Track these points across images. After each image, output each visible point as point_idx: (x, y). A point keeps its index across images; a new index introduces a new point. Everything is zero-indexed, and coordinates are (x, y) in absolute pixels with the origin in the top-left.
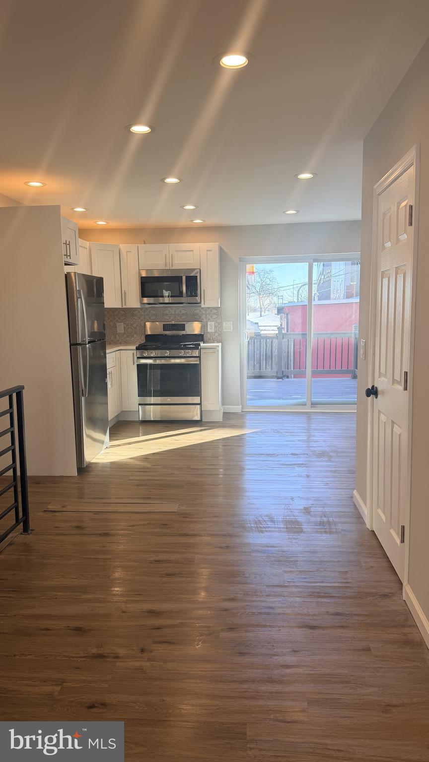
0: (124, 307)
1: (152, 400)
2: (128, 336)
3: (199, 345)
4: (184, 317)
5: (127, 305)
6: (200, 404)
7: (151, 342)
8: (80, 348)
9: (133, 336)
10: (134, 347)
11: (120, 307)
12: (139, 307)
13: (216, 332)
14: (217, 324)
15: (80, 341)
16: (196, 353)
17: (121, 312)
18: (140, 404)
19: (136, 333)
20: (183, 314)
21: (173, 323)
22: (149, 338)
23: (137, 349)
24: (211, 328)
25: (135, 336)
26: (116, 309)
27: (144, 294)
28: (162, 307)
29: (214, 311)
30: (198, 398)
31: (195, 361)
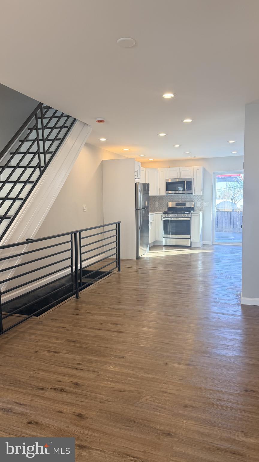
0: (159, 195)
1: (170, 236)
2: (160, 208)
3: (191, 212)
4: (185, 200)
5: (160, 194)
6: (190, 239)
7: (170, 210)
8: (139, 211)
9: (162, 208)
10: (162, 213)
11: (157, 195)
12: (165, 195)
13: (200, 206)
14: (201, 203)
15: (139, 208)
16: (190, 216)
17: (158, 197)
18: (163, 238)
19: (164, 207)
20: (186, 198)
21: (181, 202)
22: (169, 209)
23: (163, 213)
24: (198, 204)
25: (163, 208)
26: (155, 196)
27: (168, 189)
28: (176, 195)
29: (200, 197)
30: (190, 236)
31: (189, 219)
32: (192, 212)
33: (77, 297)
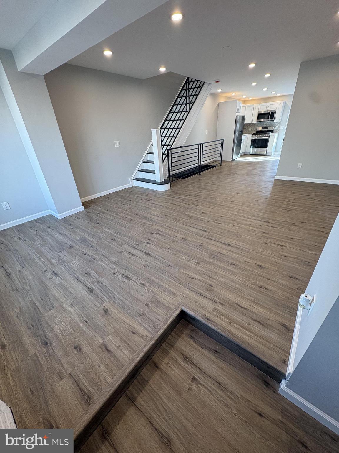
4: (269, 125)
5: (253, 122)
6: (267, 150)
8: (236, 133)
12: (257, 122)
13: (278, 129)
15: (237, 131)
16: (269, 136)
21: (265, 127)
22: (257, 131)
23: (253, 134)
25: (253, 131)
26: (250, 123)
27: (258, 119)
28: (263, 122)
30: (266, 148)
31: (268, 138)
32: (270, 133)
33: (200, 174)
